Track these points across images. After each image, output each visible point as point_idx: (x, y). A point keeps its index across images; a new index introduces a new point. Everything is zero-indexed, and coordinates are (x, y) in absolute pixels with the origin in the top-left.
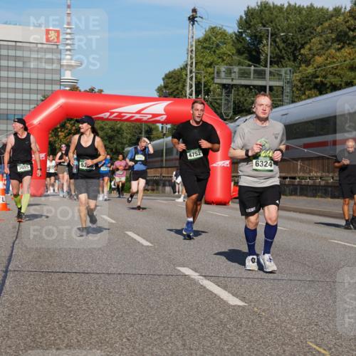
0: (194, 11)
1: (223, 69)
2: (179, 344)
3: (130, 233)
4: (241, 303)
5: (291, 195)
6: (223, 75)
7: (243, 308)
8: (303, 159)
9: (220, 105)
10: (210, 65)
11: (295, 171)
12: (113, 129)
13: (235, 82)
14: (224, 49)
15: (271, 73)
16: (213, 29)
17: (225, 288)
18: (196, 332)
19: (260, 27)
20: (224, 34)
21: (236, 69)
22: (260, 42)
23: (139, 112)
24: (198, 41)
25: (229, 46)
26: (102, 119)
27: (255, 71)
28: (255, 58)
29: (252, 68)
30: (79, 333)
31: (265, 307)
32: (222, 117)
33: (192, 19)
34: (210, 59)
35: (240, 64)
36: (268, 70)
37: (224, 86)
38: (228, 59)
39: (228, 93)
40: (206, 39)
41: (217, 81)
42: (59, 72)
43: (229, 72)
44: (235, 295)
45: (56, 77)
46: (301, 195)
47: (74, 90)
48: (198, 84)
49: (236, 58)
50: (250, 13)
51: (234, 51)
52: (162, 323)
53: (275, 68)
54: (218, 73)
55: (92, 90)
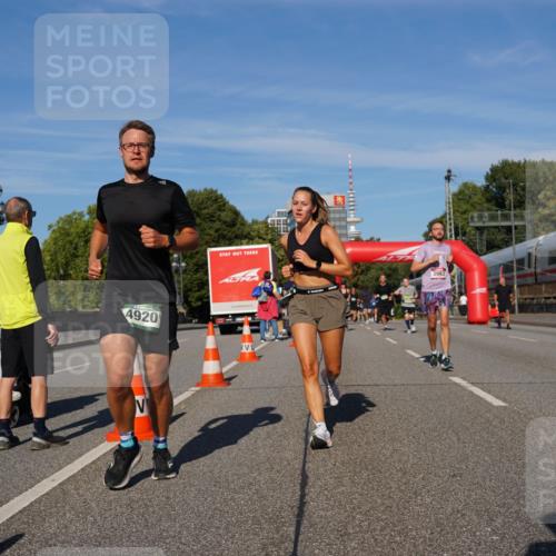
0: (449, 171)
1: (475, 214)
2: (455, 439)
3: (409, 351)
4: (503, 404)
5: (538, 312)
6: (476, 219)
7: (505, 408)
8: (547, 283)
9: (475, 244)
10: (465, 212)
11: (541, 292)
12: (390, 269)
13: (486, 224)
14: (475, 199)
15: (515, 216)
16: (465, 185)
17: (489, 392)
18: (468, 429)
19: (503, 180)
20: (475, 187)
21: (486, 214)
22: (504, 191)
23: (410, 254)
24: (454, 195)
25: (479, 196)
26: (381, 262)
27: (502, 215)
28: (501, 204)
29: (499, 212)
30: (374, 433)
31: (523, 406)
32: (477, 253)
33: (448, 178)
34: (465, 207)
35: (489, 209)
36: (512, 213)
37: (477, 228)
38: (478, 207)
39: (481, 234)
40: (461, 192)
41: (471, 224)
42: (346, 228)
43: (481, 217)
44: (498, 397)
45: (344, 232)
46: (547, 311)
47: (358, 240)
48: (456, 228)
49: (485, 205)
50: (494, 170)
51: (484, 200)
52: (439, 423)
53: (518, 211)
54: (472, 218)
55: (372, 239)
